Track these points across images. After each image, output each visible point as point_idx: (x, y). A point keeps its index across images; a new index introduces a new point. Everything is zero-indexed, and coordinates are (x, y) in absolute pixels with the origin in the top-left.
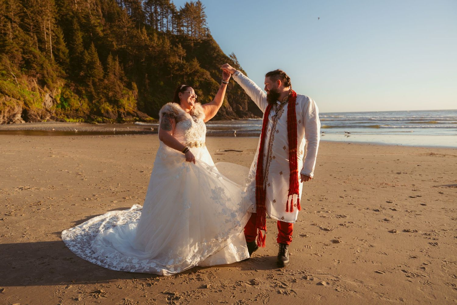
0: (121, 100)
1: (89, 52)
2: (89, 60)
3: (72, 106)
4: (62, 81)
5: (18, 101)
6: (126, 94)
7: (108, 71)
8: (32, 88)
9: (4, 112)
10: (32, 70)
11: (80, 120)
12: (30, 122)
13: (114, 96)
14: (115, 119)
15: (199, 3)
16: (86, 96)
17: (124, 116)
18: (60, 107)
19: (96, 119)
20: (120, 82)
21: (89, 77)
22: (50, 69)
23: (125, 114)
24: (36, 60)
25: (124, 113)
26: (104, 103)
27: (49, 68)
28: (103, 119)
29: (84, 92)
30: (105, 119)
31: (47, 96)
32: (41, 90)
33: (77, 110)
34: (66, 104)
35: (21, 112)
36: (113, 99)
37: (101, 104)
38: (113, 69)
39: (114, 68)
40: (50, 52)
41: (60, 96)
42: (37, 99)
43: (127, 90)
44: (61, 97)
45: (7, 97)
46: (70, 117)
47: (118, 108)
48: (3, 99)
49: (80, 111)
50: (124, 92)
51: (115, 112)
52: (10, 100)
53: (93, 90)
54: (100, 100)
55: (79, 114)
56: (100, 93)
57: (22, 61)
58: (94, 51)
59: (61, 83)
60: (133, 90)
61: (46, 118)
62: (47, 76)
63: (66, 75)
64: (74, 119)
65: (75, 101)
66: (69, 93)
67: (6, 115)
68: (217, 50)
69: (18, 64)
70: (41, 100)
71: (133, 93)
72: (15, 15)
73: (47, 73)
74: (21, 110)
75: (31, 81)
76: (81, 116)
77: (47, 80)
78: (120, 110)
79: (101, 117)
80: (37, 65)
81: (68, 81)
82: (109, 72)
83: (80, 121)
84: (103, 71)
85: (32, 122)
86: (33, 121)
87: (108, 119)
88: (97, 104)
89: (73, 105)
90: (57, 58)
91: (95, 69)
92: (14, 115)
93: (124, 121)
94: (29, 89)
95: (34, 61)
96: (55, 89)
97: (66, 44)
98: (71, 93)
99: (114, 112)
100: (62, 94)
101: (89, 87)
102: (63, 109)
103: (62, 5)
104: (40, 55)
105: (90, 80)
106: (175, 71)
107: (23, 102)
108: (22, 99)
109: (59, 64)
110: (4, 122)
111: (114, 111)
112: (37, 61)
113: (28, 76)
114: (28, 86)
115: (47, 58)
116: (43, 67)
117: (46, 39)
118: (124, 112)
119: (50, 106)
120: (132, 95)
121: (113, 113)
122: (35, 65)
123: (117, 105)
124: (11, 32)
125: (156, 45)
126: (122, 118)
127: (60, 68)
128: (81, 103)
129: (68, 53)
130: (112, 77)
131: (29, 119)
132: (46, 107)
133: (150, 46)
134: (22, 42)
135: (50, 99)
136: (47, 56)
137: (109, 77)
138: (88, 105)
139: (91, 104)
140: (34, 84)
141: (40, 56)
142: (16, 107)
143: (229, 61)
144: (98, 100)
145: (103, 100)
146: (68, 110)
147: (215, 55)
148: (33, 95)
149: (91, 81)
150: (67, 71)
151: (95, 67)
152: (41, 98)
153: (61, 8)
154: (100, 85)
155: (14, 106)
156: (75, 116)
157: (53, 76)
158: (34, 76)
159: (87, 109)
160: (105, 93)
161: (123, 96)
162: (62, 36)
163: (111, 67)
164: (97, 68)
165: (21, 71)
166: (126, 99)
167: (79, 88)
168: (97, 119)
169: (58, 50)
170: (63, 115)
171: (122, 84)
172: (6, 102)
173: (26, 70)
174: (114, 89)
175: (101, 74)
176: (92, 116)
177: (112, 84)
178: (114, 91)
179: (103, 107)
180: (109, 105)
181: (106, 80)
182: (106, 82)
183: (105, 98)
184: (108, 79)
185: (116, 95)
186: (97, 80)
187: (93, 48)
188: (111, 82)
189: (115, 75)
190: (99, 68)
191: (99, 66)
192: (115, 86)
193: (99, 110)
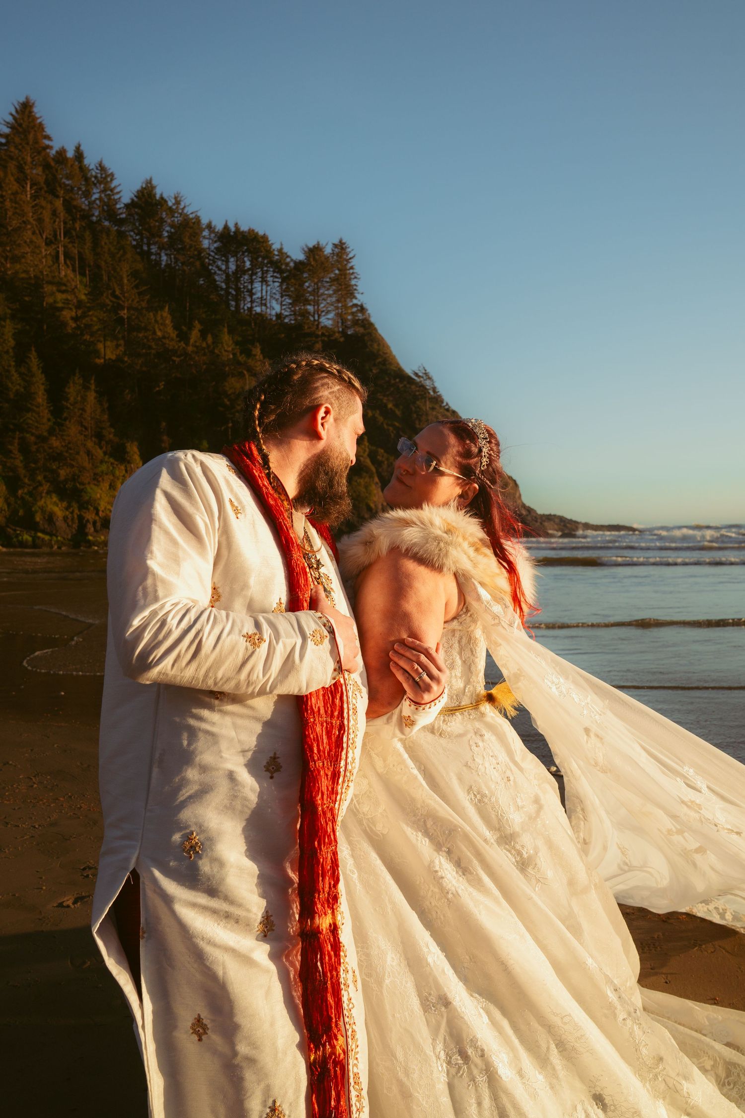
0: (89, 489)
1: (23, 369)
2: (17, 390)
6: (107, 474)
7: (65, 415)
13: (74, 478)
14: (69, 537)
15: (341, 247)
16: (3, 478)
17: (92, 529)
19: (17, 536)
20: (95, 443)
21: (13, 431)
23: (98, 524)
25: (94, 523)
26: (44, 495)
28: (34, 538)
30: (39, 538)
36: (69, 485)
37: (39, 498)
38: (76, 410)
39: (83, 410)
43: (112, 464)
47: (79, 510)
50: (104, 467)
51: (73, 519)
53: (20, 465)
54: (35, 488)
56: (38, 472)
58: (34, 368)
60: (129, 462)
68: (380, 360)
71: (126, 471)
78: (84, 515)
79: (33, 533)
82: (66, 419)
84: (49, 416)
87: (47, 538)
88: (27, 497)
91: (28, 410)
93: (89, 541)
99: (69, 520)
101: (12, 458)
105: (13, 438)
106: (237, 414)
111: (70, 515)
118: (97, 518)
120: (124, 476)
121: (65, 521)
123: (78, 502)
125: (195, 349)
126: (87, 534)
130: (73, 430)
133: (179, 353)
137: (64, 430)
138: (6, 500)
139: (12, 500)
143: (413, 387)
144: (31, 487)
145: (46, 487)
147: (374, 371)
149: (16, 441)
154: (38, 451)
159: (2, 510)
160: (53, 472)
161: (97, 479)
163: (72, 407)
164: (33, 408)
166: (107, 485)
168: (20, 538)
171: (101, 448)
174: (72, 462)
175: (43, 424)
176: (9, 530)
177: (70, 449)
178: (73, 466)
179: (42, 506)
180: (57, 501)
181: (54, 438)
182: (55, 442)
183: (48, 484)
184: (62, 435)
185: (79, 477)
186: (33, 439)
187: (33, 360)
188: (69, 443)
189: (82, 426)
190: (41, 408)
191: (43, 405)
192: (78, 453)
193: (30, 515)
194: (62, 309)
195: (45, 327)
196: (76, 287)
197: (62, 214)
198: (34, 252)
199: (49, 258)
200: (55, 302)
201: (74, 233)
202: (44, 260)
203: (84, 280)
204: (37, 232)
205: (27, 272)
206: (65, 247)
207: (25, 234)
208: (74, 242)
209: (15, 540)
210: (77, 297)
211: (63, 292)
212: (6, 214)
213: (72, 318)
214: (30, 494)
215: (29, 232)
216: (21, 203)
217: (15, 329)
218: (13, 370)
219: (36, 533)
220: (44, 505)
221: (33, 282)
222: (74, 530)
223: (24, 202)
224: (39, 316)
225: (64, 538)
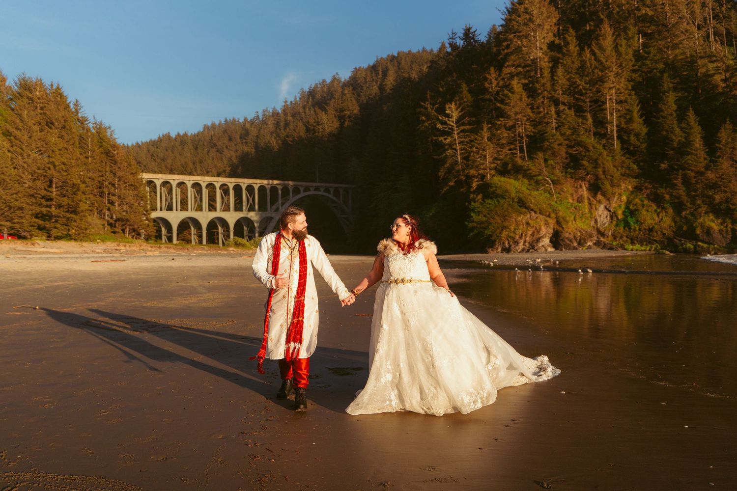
1: (683, 125)
2: (679, 140)
3: (642, 224)
4: (629, 182)
5: (548, 218)
7: (718, 154)
8: (578, 198)
9: (526, 235)
10: (580, 171)
11: (654, 246)
12: (561, 250)
13: (727, 201)
14: (724, 245)
16: (671, 204)
18: (622, 225)
19: (682, 245)
21: (677, 170)
22: (609, 165)
24: (587, 154)
26: (703, 214)
27: (607, 164)
28: (696, 246)
29: (667, 197)
30: (699, 246)
31: (602, 207)
32: (592, 199)
33: (651, 230)
34: (631, 221)
35: (551, 236)
36: (723, 207)
37: (698, 217)
38: (728, 149)
40: (614, 138)
41: (623, 207)
42: (583, 215)
44: (626, 208)
45: (533, 213)
46: (635, 242)
47: (732, 225)
48: (526, 217)
49: (656, 232)
51: (727, 231)
52: (537, 218)
53: (684, 194)
54: (695, 210)
55: (653, 237)
56: (697, 198)
57: (566, 158)
58: (692, 123)
59: (627, 185)
61: (586, 243)
62: (603, 177)
63: (637, 171)
64: (642, 245)
65: (649, 214)
66: (639, 202)
67: (528, 239)
69: (561, 164)
70: (589, 215)
72: (564, 93)
73: (604, 172)
74: (551, 231)
75: (579, 187)
76: (656, 241)
77: (603, 183)
79: (694, 242)
80: (588, 162)
81: (641, 180)
82: (719, 157)
83: (653, 248)
84: (705, 156)
85: (564, 250)
86: (566, 249)
87: (705, 246)
88: (689, 217)
89: (645, 220)
90: (625, 146)
91: (688, 154)
92: (538, 240)
94: (573, 200)
95: (585, 156)
96: (616, 197)
97: (644, 120)
98: (643, 202)
99: (724, 233)
100: (629, 202)
101: (677, 189)
102: (626, 228)
103: (646, 55)
104: (596, 145)
105: (678, 175)
107: (555, 220)
108: (553, 215)
109: (627, 156)
110: (523, 250)
111: (725, 229)
112: (589, 155)
113: (574, 180)
114: (572, 195)
115: (607, 148)
116: (597, 164)
117: (609, 118)
119: (605, 224)
121: (721, 233)
122: (585, 162)
123: (731, 218)
124: (555, 119)
127: (627, 161)
128: (660, 217)
129: (646, 134)
130: (725, 165)
131: (561, 245)
132: (599, 225)
134: (569, 131)
135: (606, 212)
136: (608, 147)
137: (718, 166)
138: (674, 220)
139: (678, 219)
140: (583, 191)
141: (594, 147)
142: (543, 228)
144: (692, 210)
145: (704, 208)
146: (635, 230)
148: (576, 209)
149: (680, 177)
150: (641, 164)
151: (689, 150)
152: (590, 211)
153: (644, 62)
154: (697, 182)
155: (540, 226)
156: (646, 241)
157: (612, 176)
158: (583, 179)
159: (670, 227)
160: (710, 197)
162: (636, 109)
163: (724, 148)
164: (693, 152)
165: (566, 173)
167: (659, 191)
168: (684, 246)
169: (628, 132)
170: (625, 238)
172: (530, 222)
173: (573, 171)
174: (725, 189)
175: (701, 163)
176: (676, 240)
177: (723, 179)
178: (725, 192)
179: (702, 223)
180: (714, 219)
181: (710, 172)
182: (710, 175)
183: (706, 206)
184: (717, 169)
185: (731, 199)
186: (693, 174)
187: (691, 117)
188: (723, 175)
189: (733, 161)
190: (699, 151)
191: (700, 149)
192: (730, 182)
193: (692, 229)
194: (713, 75)
195: (700, 91)
196: (725, 56)
197: (710, 4)
198: (688, 38)
199: (701, 39)
200: (708, 71)
201: (721, 16)
202: (697, 42)
203: (732, 49)
204: (691, 22)
205: (684, 53)
206: (714, 27)
207: (681, 26)
208: (722, 22)
209: (680, 247)
210: (725, 63)
211: (712, 62)
212: (667, 15)
213: (722, 80)
214: (692, 214)
215: (685, 24)
216: (677, 4)
217: (676, 97)
218: (675, 127)
219: (696, 243)
220: (703, 222)
221: (689, 60)
222: (728, 240)
223: (679, 3)
224: (695, 84)
225: (720, 246)
